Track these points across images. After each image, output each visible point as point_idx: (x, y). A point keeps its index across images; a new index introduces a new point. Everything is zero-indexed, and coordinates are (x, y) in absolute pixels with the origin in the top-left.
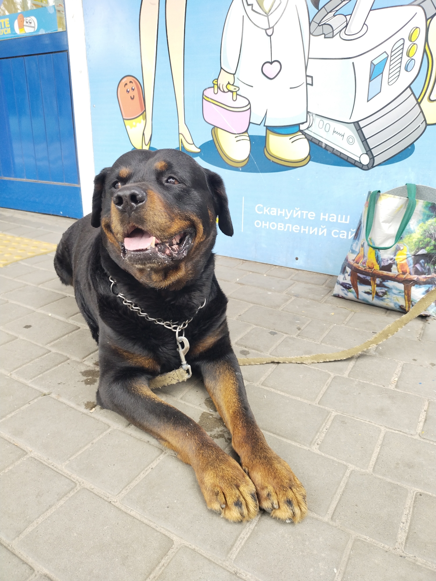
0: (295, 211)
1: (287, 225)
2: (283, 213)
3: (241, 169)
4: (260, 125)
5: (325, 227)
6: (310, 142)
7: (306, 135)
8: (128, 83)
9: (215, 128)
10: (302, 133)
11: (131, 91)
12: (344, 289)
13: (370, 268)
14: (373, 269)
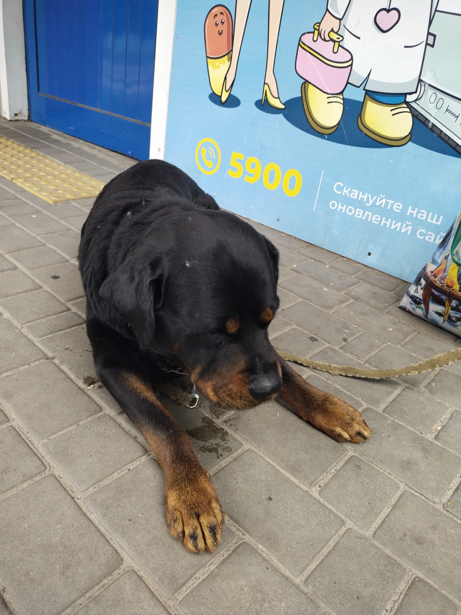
0: (379, 198)
1: (367, 213)
2: (365, 197)
3: (326, 137)
4: (358, 87)
5: (410, 223)
6: (414, 118)
7: (412, 108)
8: (219, 14)
9: (307, 83)
10: (407, 105)
11: (220, 24)
12: (413, 303)
13: (448, 286)
14: (451, 289)
